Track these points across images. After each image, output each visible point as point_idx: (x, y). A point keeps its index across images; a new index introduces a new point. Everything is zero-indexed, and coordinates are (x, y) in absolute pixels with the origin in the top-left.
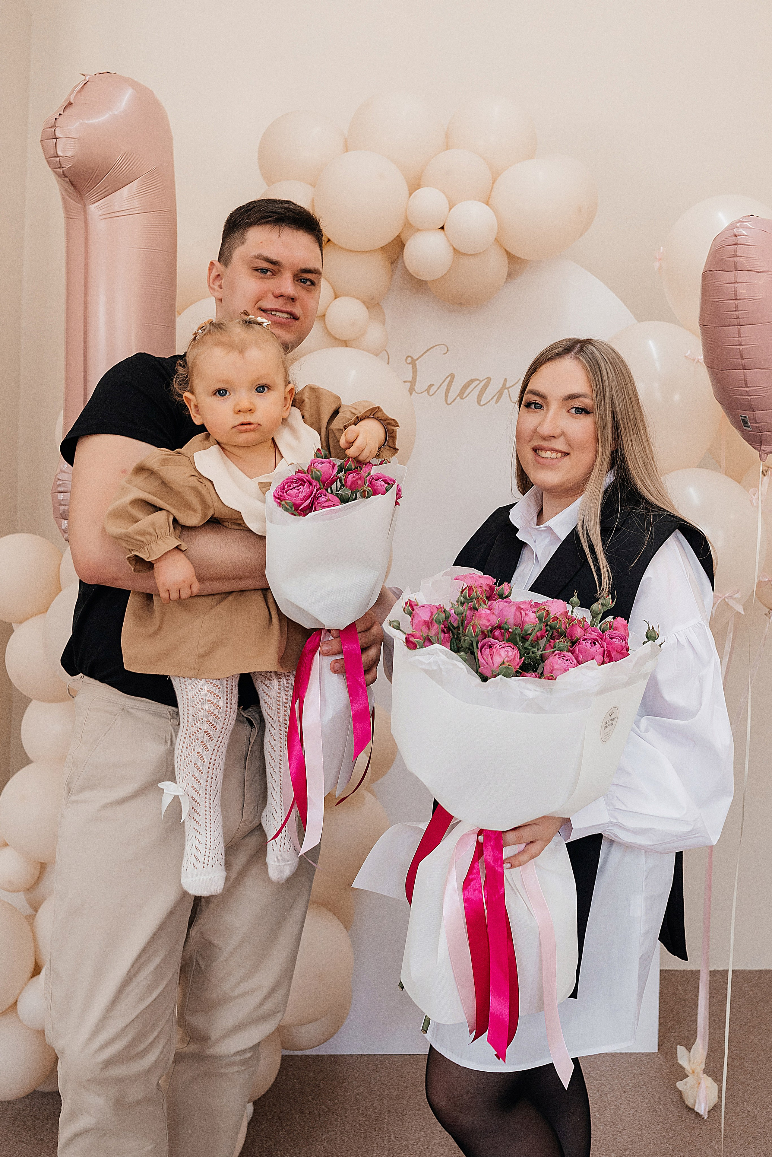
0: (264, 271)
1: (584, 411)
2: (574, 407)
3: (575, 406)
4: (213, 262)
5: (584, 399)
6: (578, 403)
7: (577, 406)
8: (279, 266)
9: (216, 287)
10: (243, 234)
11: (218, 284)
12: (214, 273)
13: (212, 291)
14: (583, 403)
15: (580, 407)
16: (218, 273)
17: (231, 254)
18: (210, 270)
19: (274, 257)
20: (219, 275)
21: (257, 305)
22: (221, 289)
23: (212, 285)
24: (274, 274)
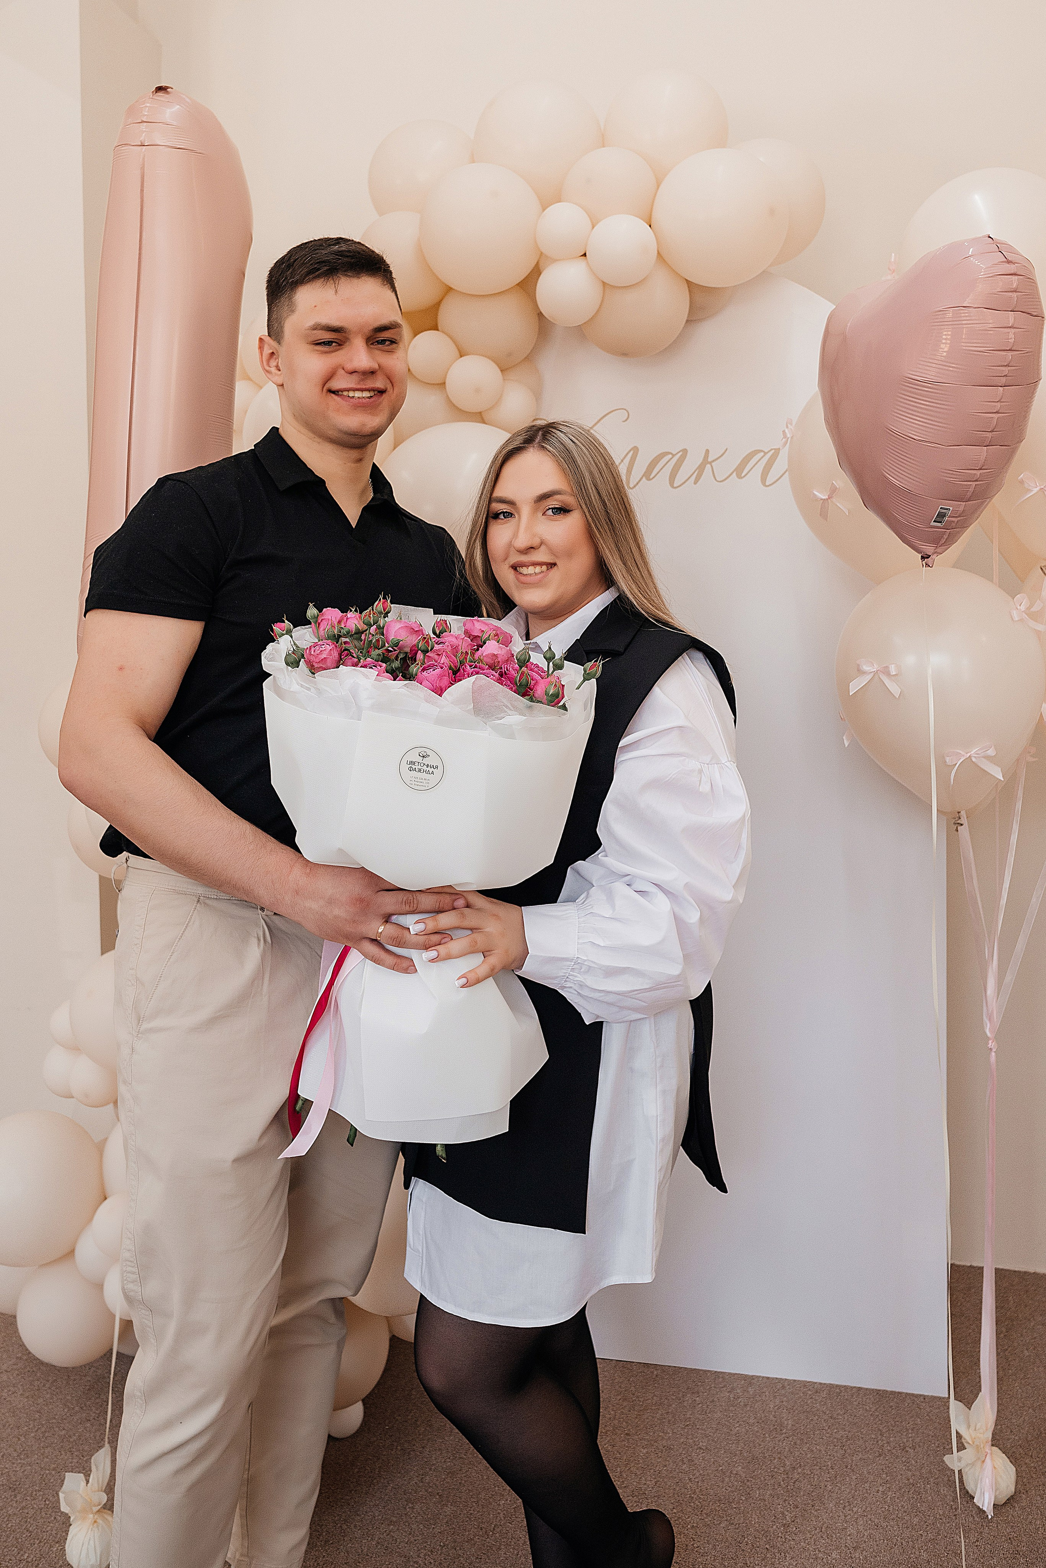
0: (328, 343)
1: (563, 510)
2: (550, 509)
3: (550, 507)
4: (262, 337)
5: (558, 497)
6: (553, 503)
7: (553, 506)
8: (345, 332)
9: (273, 370)
10: (290, 298)
11: (275, 364)
12: (267, 351)
13: (268, 374)
14: (562, 501)
15: (556, 506)
16: (271, 351)
17: (282, 327)
18: (261, 348)
19: (335, 323)
20: (273, 353)
21: (327, 386)
22: (280, 370)
23: (267, 368)
24: (340, 344)
